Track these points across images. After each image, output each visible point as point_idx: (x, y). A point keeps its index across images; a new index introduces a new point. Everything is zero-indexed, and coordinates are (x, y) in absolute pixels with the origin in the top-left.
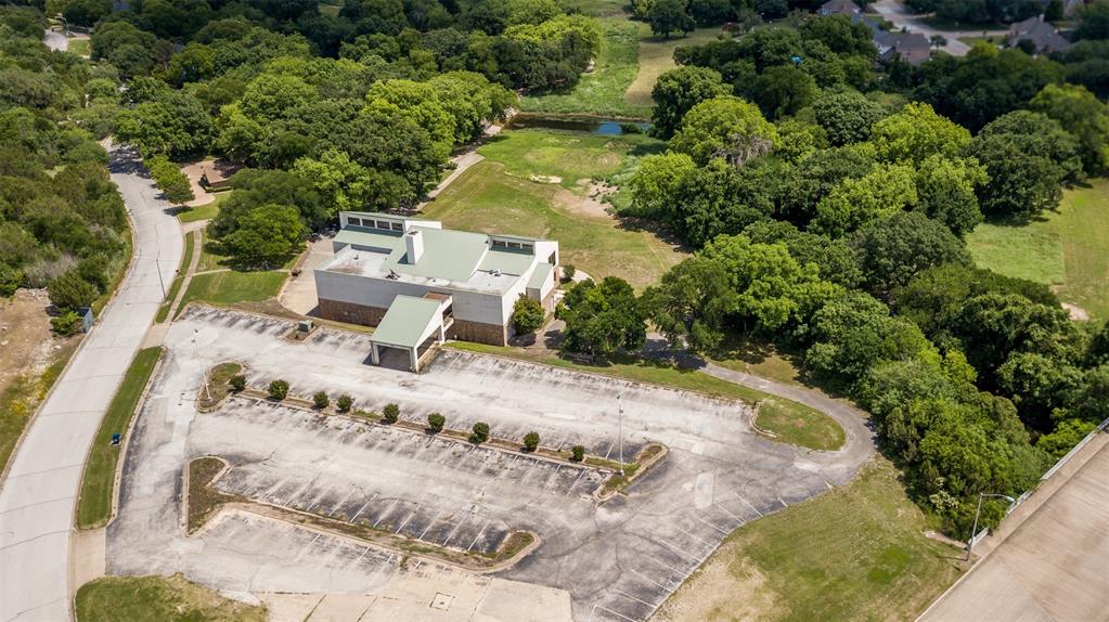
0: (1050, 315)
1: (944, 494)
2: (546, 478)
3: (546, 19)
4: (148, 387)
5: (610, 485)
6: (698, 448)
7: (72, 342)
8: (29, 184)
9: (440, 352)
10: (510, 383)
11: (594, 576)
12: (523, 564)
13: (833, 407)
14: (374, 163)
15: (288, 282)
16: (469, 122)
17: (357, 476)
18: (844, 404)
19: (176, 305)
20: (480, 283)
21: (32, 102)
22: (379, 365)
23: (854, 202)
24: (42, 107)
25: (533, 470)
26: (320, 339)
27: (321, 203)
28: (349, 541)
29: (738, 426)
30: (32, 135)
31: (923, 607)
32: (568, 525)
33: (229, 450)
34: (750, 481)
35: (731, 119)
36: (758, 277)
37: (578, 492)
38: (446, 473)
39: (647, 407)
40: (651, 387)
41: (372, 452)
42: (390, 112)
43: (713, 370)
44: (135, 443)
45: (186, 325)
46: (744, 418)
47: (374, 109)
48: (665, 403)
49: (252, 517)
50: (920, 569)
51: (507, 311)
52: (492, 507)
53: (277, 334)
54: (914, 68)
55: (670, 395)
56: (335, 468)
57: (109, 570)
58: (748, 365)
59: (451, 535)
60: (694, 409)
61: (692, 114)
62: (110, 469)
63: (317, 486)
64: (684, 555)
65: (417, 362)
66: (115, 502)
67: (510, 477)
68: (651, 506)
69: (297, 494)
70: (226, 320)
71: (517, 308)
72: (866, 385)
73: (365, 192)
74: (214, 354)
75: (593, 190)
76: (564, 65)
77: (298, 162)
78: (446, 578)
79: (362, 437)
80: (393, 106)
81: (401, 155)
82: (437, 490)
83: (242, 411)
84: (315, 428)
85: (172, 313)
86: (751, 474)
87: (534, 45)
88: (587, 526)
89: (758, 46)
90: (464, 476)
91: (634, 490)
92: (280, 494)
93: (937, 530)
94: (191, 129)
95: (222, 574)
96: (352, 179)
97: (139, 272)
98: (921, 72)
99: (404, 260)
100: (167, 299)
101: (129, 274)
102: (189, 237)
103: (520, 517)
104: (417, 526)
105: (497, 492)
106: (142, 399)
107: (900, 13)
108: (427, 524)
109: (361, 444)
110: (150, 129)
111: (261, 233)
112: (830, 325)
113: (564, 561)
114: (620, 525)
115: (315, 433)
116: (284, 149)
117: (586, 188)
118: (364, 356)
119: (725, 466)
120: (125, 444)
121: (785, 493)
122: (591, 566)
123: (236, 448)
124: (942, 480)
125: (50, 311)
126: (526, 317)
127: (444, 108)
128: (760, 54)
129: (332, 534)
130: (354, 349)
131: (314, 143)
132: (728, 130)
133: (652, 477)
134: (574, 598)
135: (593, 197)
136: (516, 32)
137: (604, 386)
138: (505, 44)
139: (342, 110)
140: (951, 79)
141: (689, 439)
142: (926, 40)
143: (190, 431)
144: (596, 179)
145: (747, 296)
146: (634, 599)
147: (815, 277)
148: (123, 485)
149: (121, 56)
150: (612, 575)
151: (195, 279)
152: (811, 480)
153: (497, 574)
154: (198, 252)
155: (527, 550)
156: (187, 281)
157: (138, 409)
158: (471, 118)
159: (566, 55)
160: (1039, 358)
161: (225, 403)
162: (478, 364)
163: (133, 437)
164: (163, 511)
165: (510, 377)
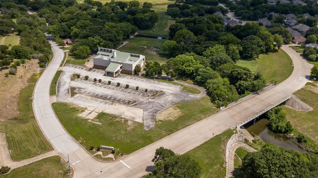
0: (247, 73)
1: (218, 100)
2: (140, 94)
3: (146, 13)
4: (60, 76)
5: (152, 96)
6: (170, 92)
7: (44, 68)
8: (31, 40)
9: (119, 74)
10: (133, 80)
11: (148, 108)
12: (134, 105)
13: (199, 88)
14: (106, 39)
15: (86, 62)
16: (126, 34)
17: (103, 92)
18: (202, 88)
19: (64, 64)
20: (128, 62)
21: (28, 24)
22: (107, 76)
23: (211, 52)
24: (31, 26)
25: (137, 93)
26: (94, 71)
27: (94, 47)
28: (102, 100)
29: (179, 89)
30: (30, 31)
31: (209, 116)
32: (144, 101)
33: (78, 87)
34: (180, 97)
35: (186, 34)
36: (186, 63)
37: (146, 96)
38: (120, 92)
39: (161, 86)
40: (162, 83)
41: (106, 89)
42: (109, 29)
43: (175, 81)
44: (59, 84)
45: (67, 67)
46: (180, 88)
47: (106, 28)
48: (165, 85)
49: (83, 96)
50: (210, 111)
51: (133, 68)
52: (129, 98)
53: (85, 70)
54: (232, 27)
55: (166, 84)
56: (98, 90)
57: (57, 101)
58: (183, 81)
59: (121, 101)
60: (170, 86)
61: (177, 33)
62: (55, 88)
63: (95, 93)
64: (165, 106)
65: (115, 76)
66: (57, 92)
67: (133, 93)
68: (159, 99)
69: (91, 94)
70: (74, 67)
71: (135, 67)
72: (206, 84)
73: (103, 45)
74: (73, 72)
75: (154, 49)
76: (149, 23)
77: (89, 38)
78: (120, 106)
79: (104, 86)
80: (110, 28)
81: (112, 38)
82: (119, 95)
83: (79, 81)
84: (94, 84)
85: (63, 65)
86: (180, 96)
87: (143, 18)
88: (147, 101)
89: (195, 20)
90: (124, 93)
91: (157, 97)
92: (88, 93)
93: (215, 107)
94: (64, 31)
95: (78, 103)
96: (101, 42)
97: (55, 58)
98: (233, 28)
99: (112, 57)
100: (62, 63)
101: (53, 59)
102: (65, 53)
103: (134, 99)
104: (115, 99)
105: (130, 96)
106: (59, 78)
107: (233, 16)
108: (117, 99)
109: (103, 87)
110: (56, 31)
111: (81, 51)
112: (200, 73)
113: (142, 105)
114: (153, 101)
115: (94, 85)
116: (86, 35)
117: (152, 49)
118: (104, 74)
119: (175, 95)
120: (57, 84)
121: (186, 99)
122: (147, 106)
123: (79, 86)
124: (217, 98)
125: (38, 63)
126: (137, 69)
127: (121, 30)
128: (195, 22)
129: (98, 99)
130: (101, 73)
131: (92, 34)
132: (185, 36)
133: (161, 95)
134: (144, 110)
135: (154, 51)
136: (138, 15)
137: (153, 82)
138: (136, 18)
139: (99, 28)
140: (240, 30)
141: (169, 91)
142: (237, 22)
143: (69, 83)
144: (155, 47)
145: (184, 66)
146: (155, 111)
147: (199, 64)
148: (58, 90)
149: (46, 16)
150: (151, 108)
151: (67, 60)
152: (192, 98)
153: (130, 106)
154: (67, 55)
155: (136, 103)
156: (66, 60)
157: (59, 79)
158: (127, 33)
159: (150, 21)
160: (244, 82)
161: (76, 79)
162: (127, 77)
163: (58, 84)
164: (66, 94)
165: (133, 79)
